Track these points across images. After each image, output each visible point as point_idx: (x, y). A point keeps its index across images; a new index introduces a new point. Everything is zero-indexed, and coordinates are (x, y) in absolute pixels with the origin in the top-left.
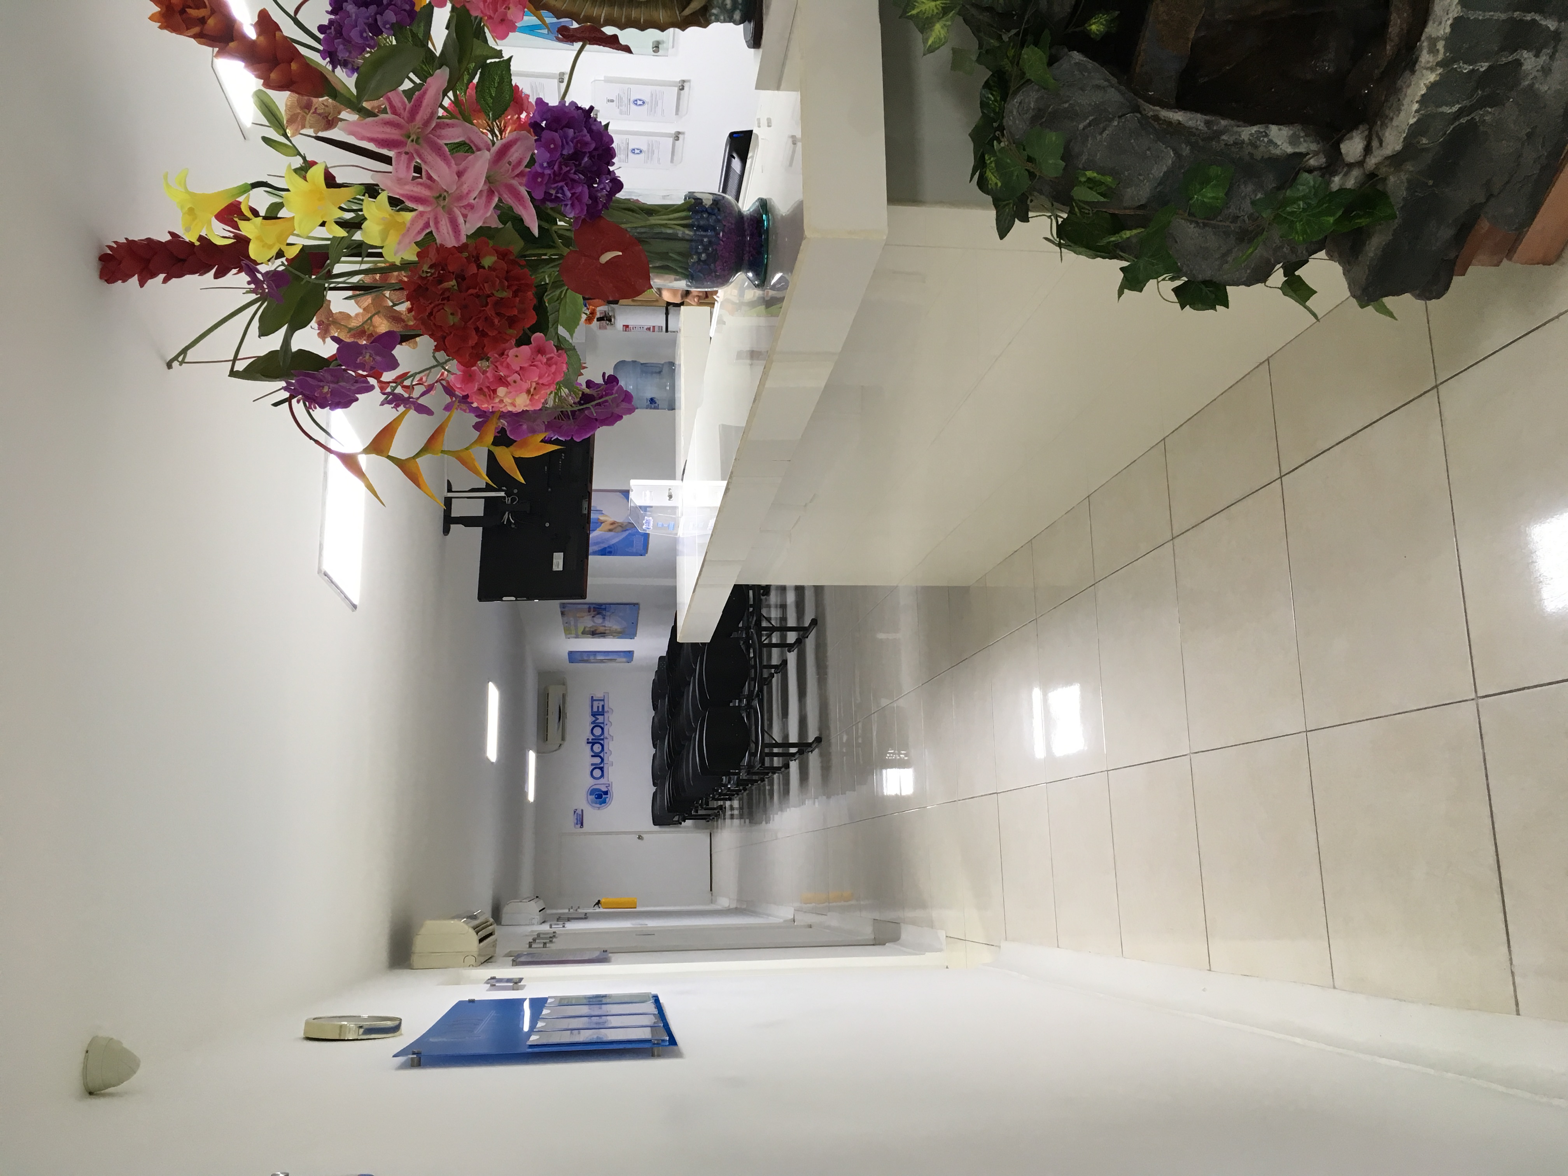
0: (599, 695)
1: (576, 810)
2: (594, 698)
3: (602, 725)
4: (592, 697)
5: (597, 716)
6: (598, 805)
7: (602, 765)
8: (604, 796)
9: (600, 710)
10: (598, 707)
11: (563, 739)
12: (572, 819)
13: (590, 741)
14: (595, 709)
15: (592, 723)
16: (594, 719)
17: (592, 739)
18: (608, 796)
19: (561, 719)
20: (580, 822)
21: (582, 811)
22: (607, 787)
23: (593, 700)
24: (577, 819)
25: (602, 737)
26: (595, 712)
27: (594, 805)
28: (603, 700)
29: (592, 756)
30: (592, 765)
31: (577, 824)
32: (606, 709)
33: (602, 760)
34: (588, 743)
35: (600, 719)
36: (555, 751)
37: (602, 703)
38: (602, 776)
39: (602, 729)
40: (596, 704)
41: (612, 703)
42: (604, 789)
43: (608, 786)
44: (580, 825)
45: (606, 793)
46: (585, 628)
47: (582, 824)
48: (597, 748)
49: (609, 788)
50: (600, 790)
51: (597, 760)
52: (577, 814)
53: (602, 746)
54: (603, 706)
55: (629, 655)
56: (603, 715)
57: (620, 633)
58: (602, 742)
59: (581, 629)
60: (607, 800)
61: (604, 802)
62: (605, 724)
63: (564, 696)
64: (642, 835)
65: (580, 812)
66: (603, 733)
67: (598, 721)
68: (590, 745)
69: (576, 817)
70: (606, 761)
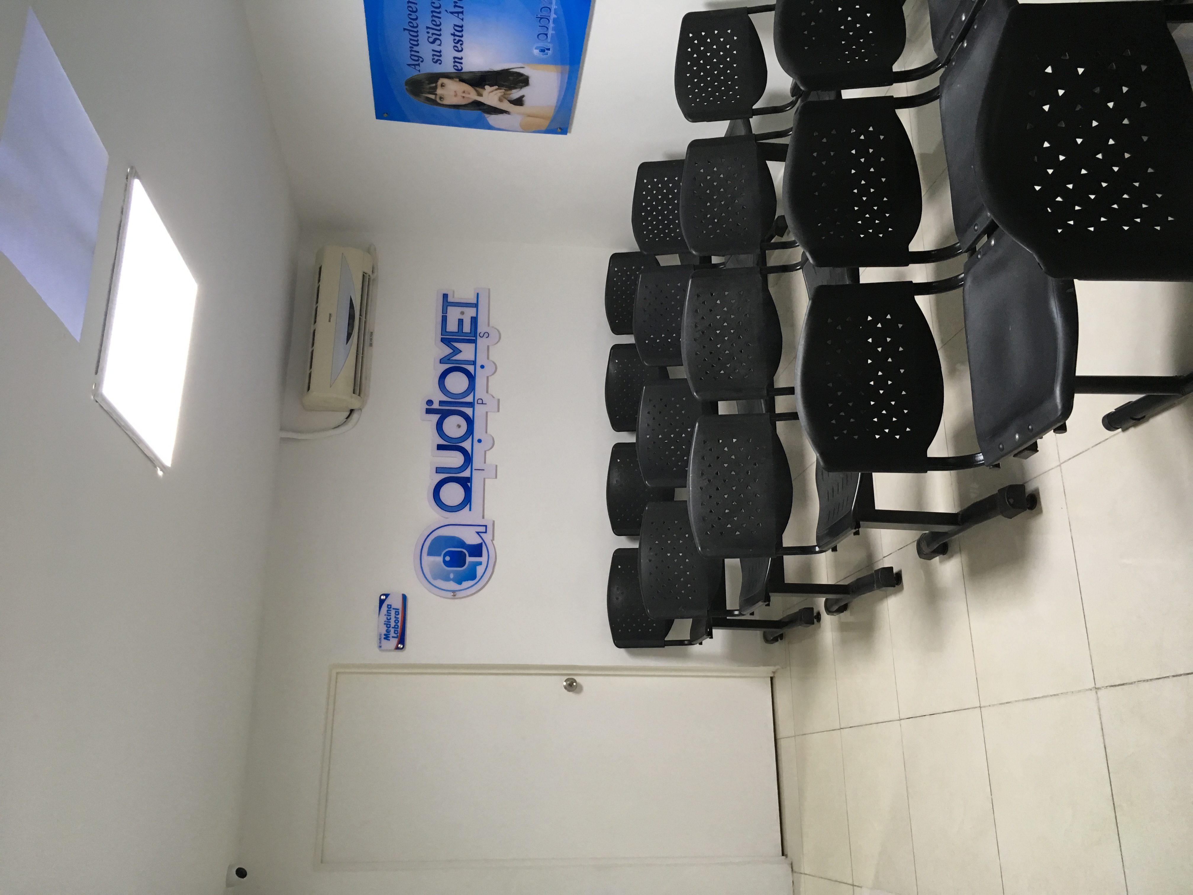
0: (463, 291)
1: (387, 595)
2: (450, 299)
3: (471, 368)
4: (445, 296)
5: (458, 345)
6: (452, 586)
7: (466, 474)
8: (469, 559)
9: (467, 328)
10: (461, 322)
11: (358, 396)
12: (372, 622)
13: (436, 406)
14: (452, 326)
15: (442, 361)
16: (448, 351)
17: (441, 403)
18: (484, 559)
19: (355, 337)
20: (397, 633)
21: (404, 598)
22: (478, 533)
23: (446, 302)
24: (387, 624)
25: (469, 399)
26: (452, 333)
27: (440, 582)
28: (476, 305)
29: (440, 447)
30: (439, 470)
31: (387, 637)
32: (481, 329)
33: (468, 459)
35: (466, 352)
36: (337, 427)
37: (471, 312)
38: (467, 500)
39: (471, 378)
40: (454, 314)
41: (499, 315)
42: (471, 538)
43: (483, 529)
44: (394, 642)
45: (477, 550)
47: (402, 640)
48: (454, 427)
49: (487, 537)
50: (461, 543)
51: (455, 459)
52: (389, 606)
53: (470, 422)
54: (474, 321)
56: (474, 342)
58: (468, 411)
60: (480, 570)
61: (471, 575)
62: (479, 363)
64: (578, 679)
65: (397, 604)
66: (472, 387)
67: (459, 357)
68: (436, 417)
69: (383, 618)
70: (477, 462)
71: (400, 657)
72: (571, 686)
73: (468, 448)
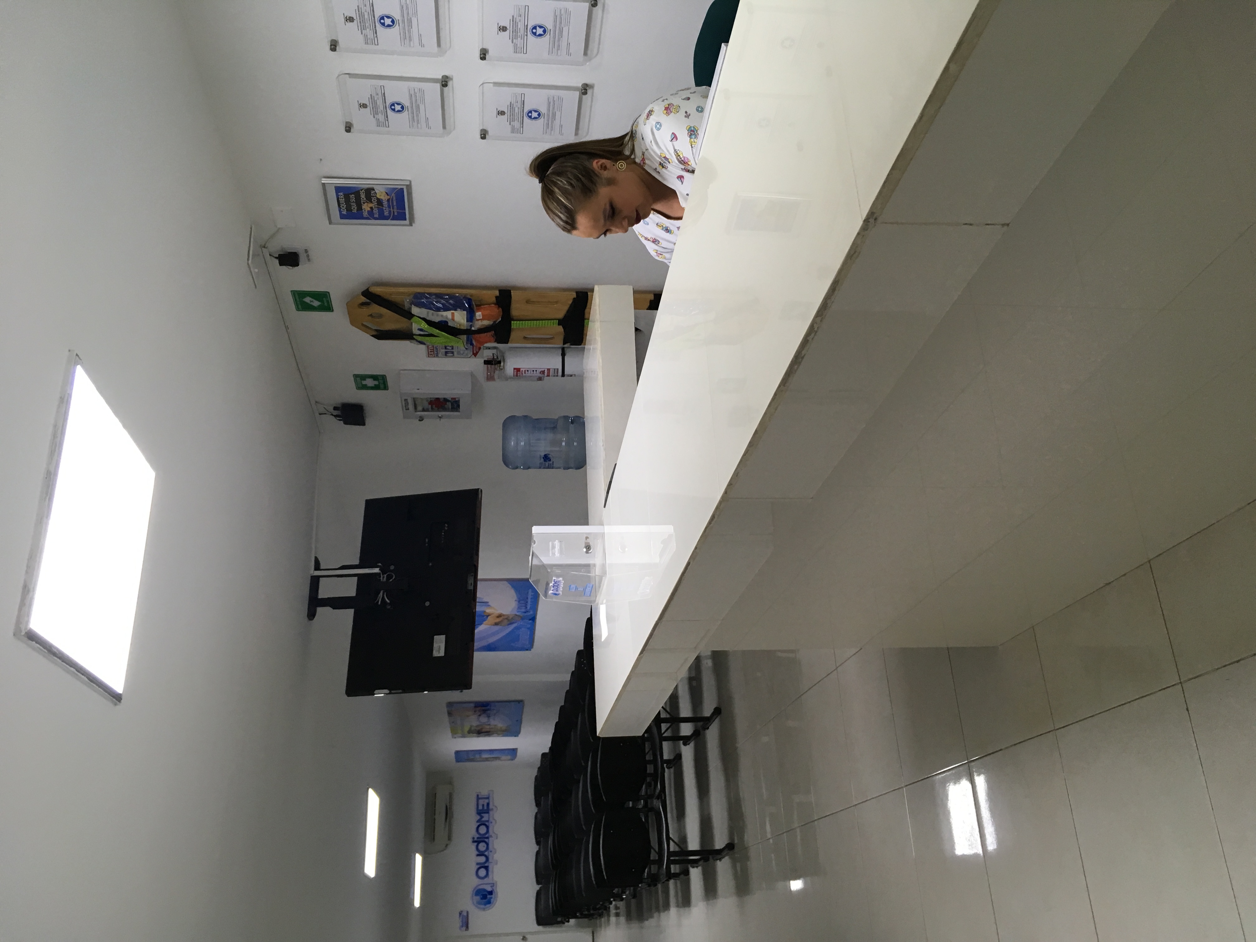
0: (484, 793)
1: (462, 911)
2: (480, 797)
3: (487, 823)
4: (478, 796)
5: (482, 815)
6: (483, 906)
7: (486, 865)
8: (489, 896)
9: (485, 808)
10: (483, 805)
11: (450, 838)
12: (457, 922)
13: (476, 839)
14: (480, 807)
15: (477, 822)
16: (478, 817)
17: (478, 838)
18: (493, 896)
19: (448, 818)
20: (466, 924)
21: (467, 912)
22: (491, 886)
23: (478, 798)
24: (462, 921)
25: (487, 836)
26: (480, 810)
27: (479, 906)
28: (488, 798)
29: (478, 855)
30: (478, 864)
31: (462, 926)
32: (491, 806)
33: (487, 858)
34: (474, 842)
35: (486, 817)
36: (443, 851)
37: (487, 801)
38: (487, 875)
39: (487, 827)
40: (481, 802)
41: (497, 801)
42: (489, 889)
43: (493, 885)
44: (464, 928)
45: (491, 893)
46: (471, 726)
47: (467, 927)
48: (482, 846)
49: (494, 887)
50: (484, 890)
51: (482, 859)
52: (463, 916)
53: (487, 844)
54: (488, 804)
55: (513, 752)
56: (488, 813)
57: (503, 731)
58: (486, 840)
59: (467, 729)
60: (492, 900)
61: (489, 902)
62: (490, 822)
63: (451, 795)
64: (527, 936)
65: (465, 914)
66: (488, 832)
67: (483, 819)
68: (476, 844)
69: (461, 920)
70: (490, 860)
71: (467, 933)
72: (524, 938)
73: (487, 855)
